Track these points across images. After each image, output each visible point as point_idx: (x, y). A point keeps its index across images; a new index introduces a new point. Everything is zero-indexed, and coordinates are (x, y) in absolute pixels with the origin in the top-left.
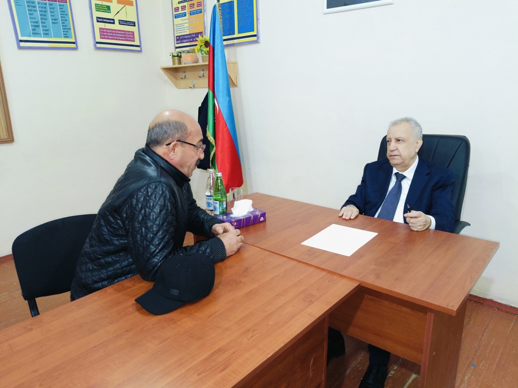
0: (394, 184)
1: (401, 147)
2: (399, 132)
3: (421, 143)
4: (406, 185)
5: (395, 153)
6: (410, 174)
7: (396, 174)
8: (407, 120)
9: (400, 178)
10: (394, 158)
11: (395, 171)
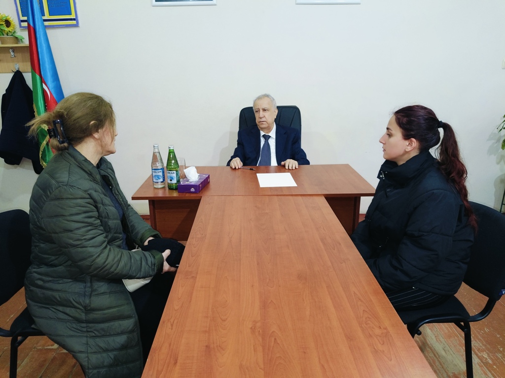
0: (264, 143)
1: (266, 114)
2: (264, 104)
3: (277, 111)
4: (272, 143)
5: (263, 120)
6: (273, 134)
7: (264, 136)
8: (267, 96)
9: (267, 138)
10: (262, 124)
11: (262, 133)
